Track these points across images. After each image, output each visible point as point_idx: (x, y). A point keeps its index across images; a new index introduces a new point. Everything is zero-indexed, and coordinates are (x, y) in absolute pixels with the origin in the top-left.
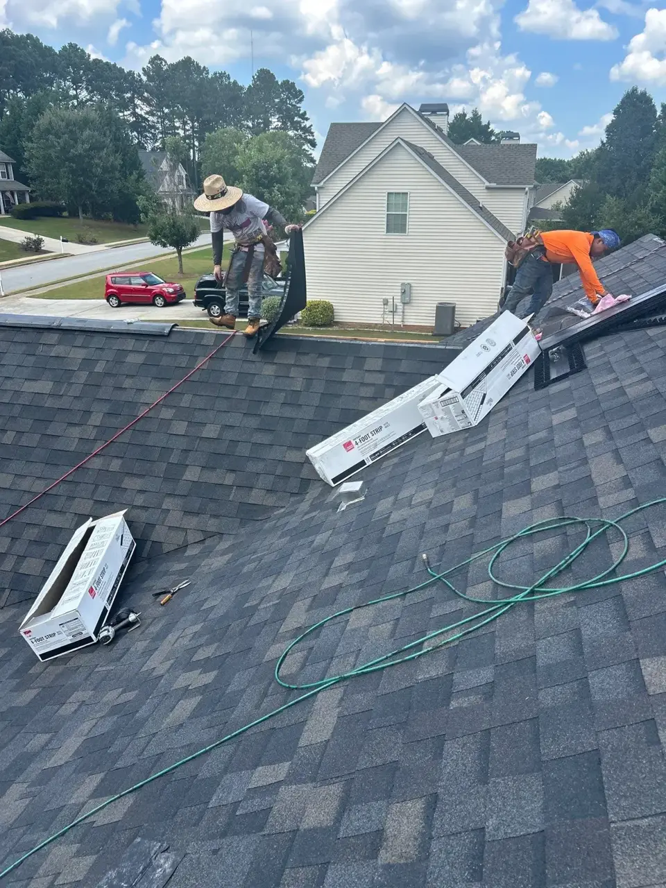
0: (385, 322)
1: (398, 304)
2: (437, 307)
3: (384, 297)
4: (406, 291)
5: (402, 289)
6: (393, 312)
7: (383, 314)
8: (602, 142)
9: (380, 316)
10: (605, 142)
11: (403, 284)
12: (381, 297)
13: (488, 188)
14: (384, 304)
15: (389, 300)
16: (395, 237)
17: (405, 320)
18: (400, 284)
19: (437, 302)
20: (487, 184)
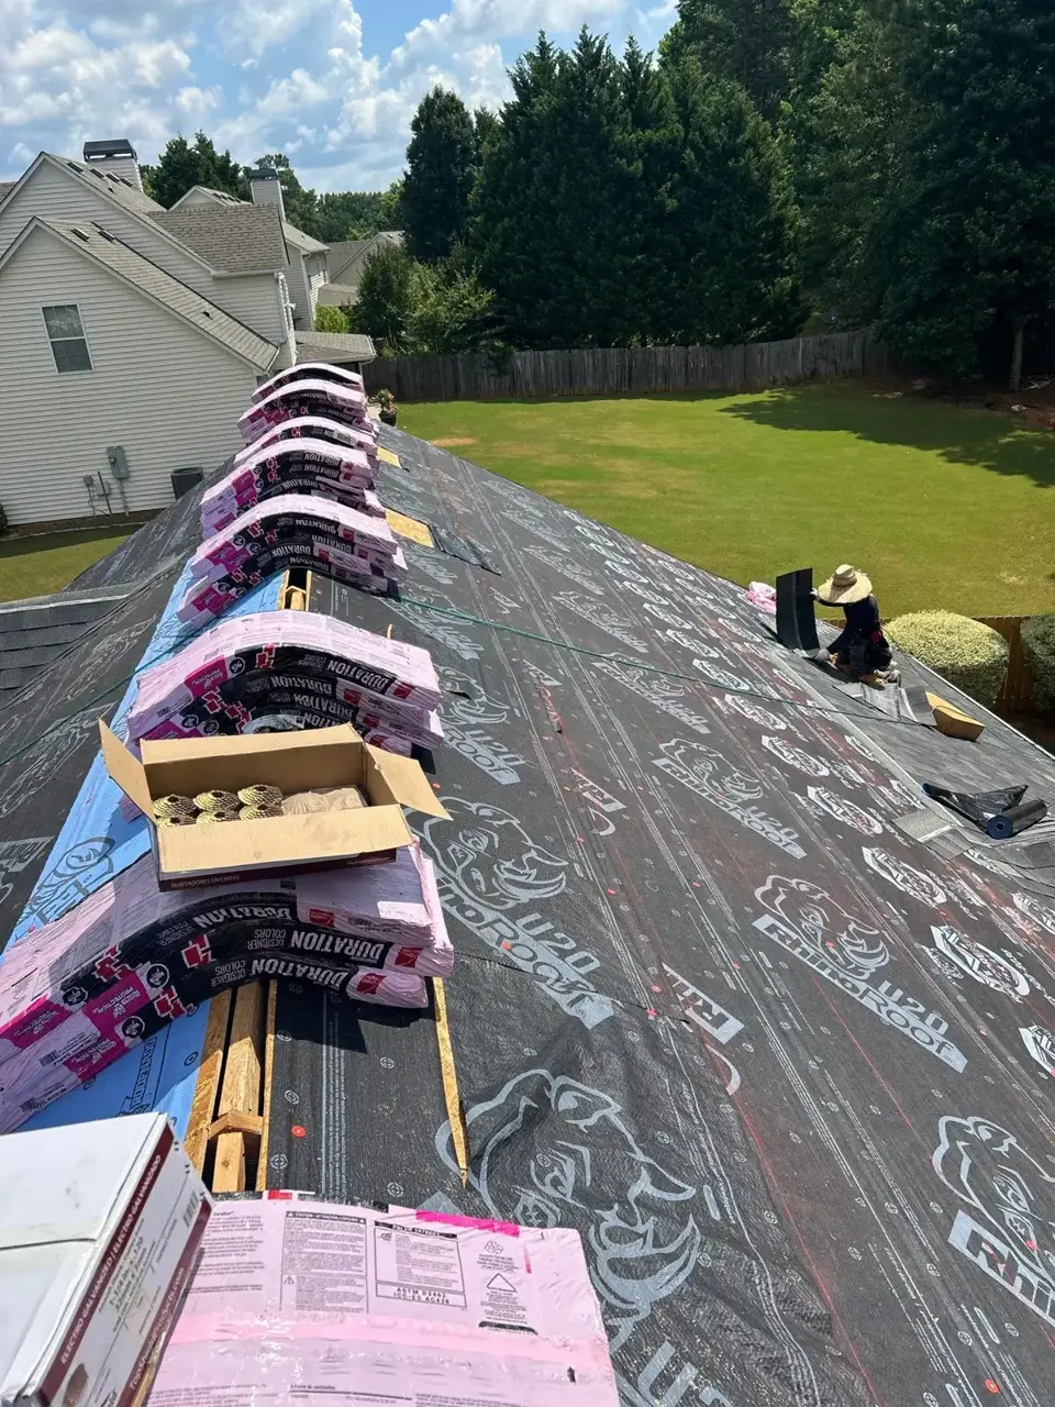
0: (98, 513)
1: (111, 482)
2: (172, 477)
3: (84, 474)
4: (117, 459)
5: (110, 458)
6: (106, 496)
7: (91, 501)
8: (405, 174)
9: (87, 504)
10: (409, 173)
11: (110, 449)
12: (80, 474)
13: (215, 279)
14: (88, 485)
15: (94, 478)
16: (75, 377)
17: (130, 505)
18: (104, 451)
19: (171, 470)
20: (213, 273)
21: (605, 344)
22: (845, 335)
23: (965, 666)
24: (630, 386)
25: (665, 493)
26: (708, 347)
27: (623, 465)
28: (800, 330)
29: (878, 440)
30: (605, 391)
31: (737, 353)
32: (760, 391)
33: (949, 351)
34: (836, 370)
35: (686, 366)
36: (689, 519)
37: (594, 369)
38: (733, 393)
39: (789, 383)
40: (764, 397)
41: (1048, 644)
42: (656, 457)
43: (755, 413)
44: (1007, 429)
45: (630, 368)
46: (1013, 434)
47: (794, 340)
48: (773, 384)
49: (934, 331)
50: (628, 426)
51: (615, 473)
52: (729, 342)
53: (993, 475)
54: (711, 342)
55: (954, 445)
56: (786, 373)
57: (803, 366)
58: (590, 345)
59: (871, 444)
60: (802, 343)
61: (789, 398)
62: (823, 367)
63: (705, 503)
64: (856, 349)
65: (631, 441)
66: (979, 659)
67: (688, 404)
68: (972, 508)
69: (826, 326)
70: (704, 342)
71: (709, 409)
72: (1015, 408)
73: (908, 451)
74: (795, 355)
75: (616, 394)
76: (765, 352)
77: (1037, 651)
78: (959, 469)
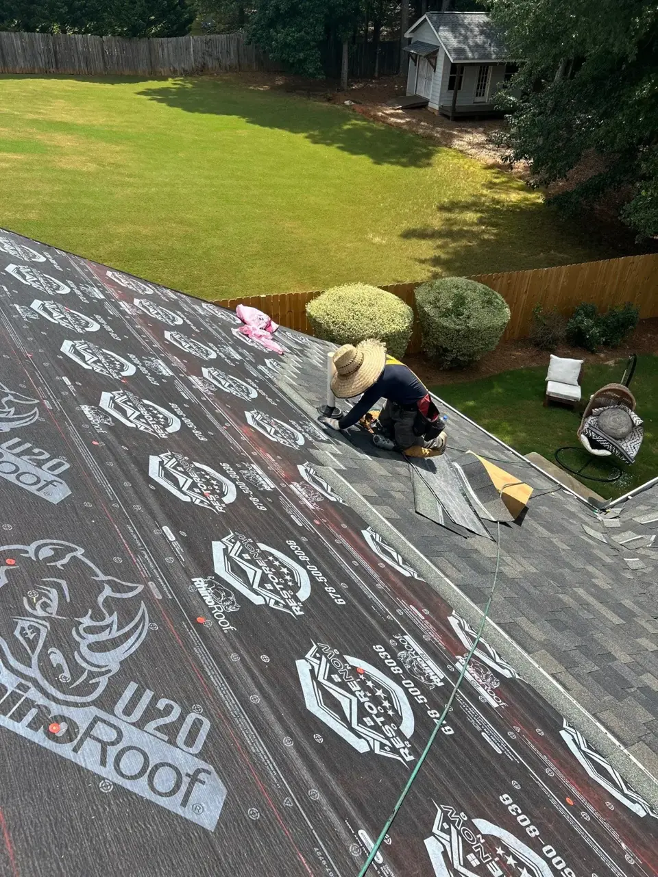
21: (30, 29)
22: (224, 37)
23: (386, 334)
24: (57, 68)
25: (104, 166)
26: (118, 38)
27: (64, 140)
28: (190, 29)
29: (263, 124)
30: (36, 71)
31: (142, 45)
32: (165, 79)
33: (302, 55)
34: (220, 65)
35: (103, 55)
36: (129, 191)
37: (24, 51)
38: (145, 79)
39: (187, 74)
40: (168, 83)
41: (439, 308)
42: (89, 132)
43: (164, 96)
44: (346, 119)
45: (55, 52)
46: (350, 123)
47: (187, 37)
48: (174, 74)
49: (290, 38)
50: (60, 103)
51: (55, 146)
52: (135, 35)
53: (346, 154)
54: (120, 35)
55: (314, 130)
56: (183, 66)
57: (195, 60)
58: (17, 29)
59: (257, 127)
60: (193, 41)
61: (189, 86)
62: (210, 63)
63: (141, 177)
64: (233, 48)
65: (67, 118)
66: (396, 327)
67: (108, 86)
68: (338, 181)
69: (205, 30)
70: (114, 33)
71: (127, 91)
72: (347, 103)
73: (285, 133)
74: (187, 49)
75: (46, 74)
76: (165, 46)
77: (432, 314)
78: (321, 149)
